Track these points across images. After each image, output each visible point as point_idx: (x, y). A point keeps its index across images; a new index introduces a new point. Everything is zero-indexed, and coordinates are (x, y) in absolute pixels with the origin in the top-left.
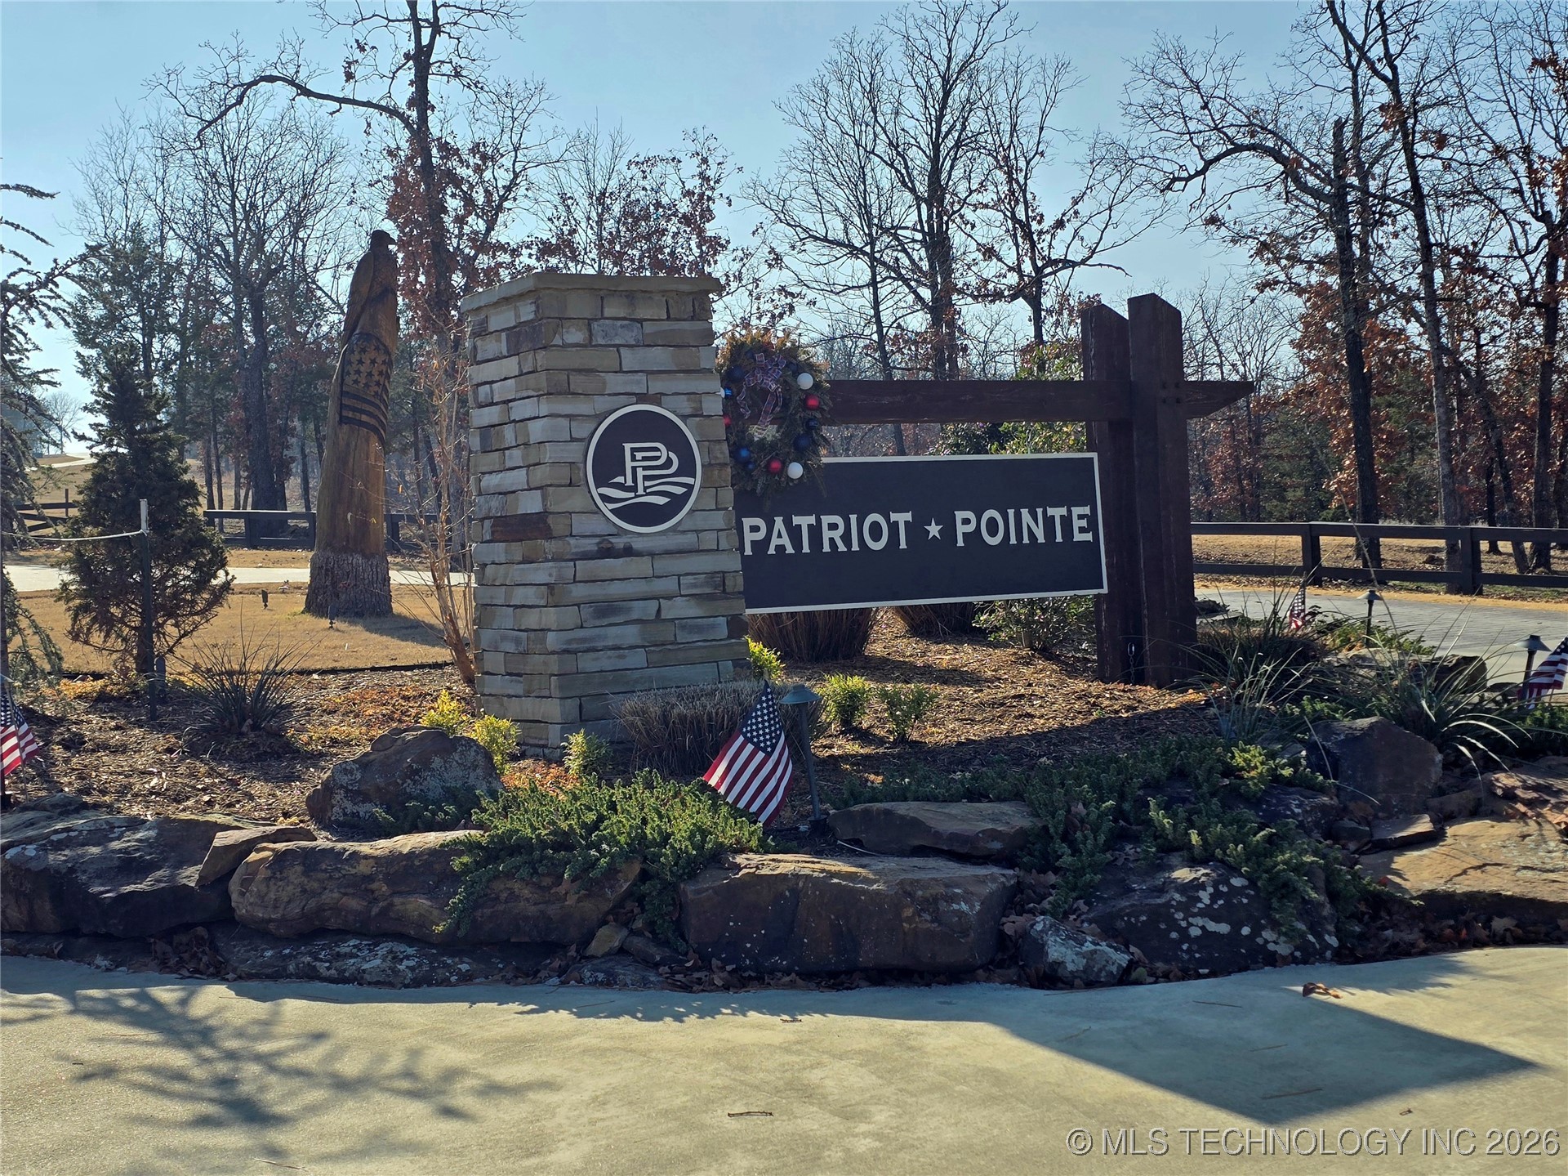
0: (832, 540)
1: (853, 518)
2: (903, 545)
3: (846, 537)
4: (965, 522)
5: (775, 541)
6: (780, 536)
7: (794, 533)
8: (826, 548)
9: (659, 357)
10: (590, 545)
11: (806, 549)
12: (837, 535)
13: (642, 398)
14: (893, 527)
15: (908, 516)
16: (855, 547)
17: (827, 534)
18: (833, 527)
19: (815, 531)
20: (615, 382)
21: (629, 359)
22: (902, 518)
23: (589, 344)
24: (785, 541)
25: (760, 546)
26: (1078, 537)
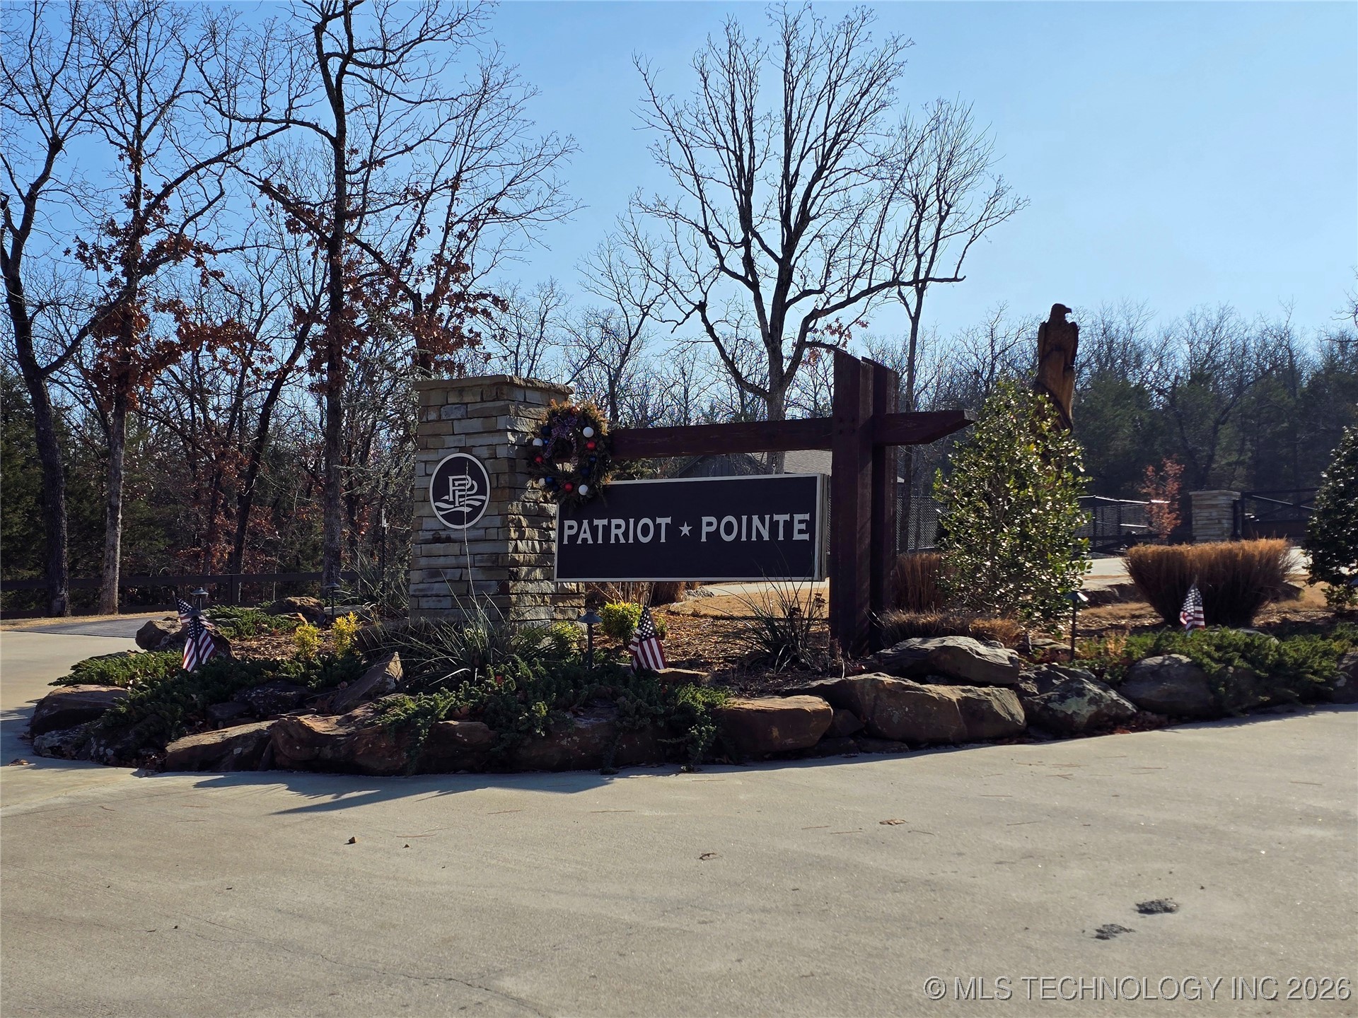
0: (616, 536)
1: (632, 521)
2: (663, 540)
3: (626, 534)
4: (708, 524)
5: (582, 536)
6: (585, 532)
7: (594, 530)
8: (613, 541)
9: (476, 424)
10: (429, 535)
11: (600, 541)
12: (620, 532)
13: (462, 450)
14: (658, 527)
15: (669, 520)
16: (631, 541)
17: (614, 531)
18: (618, 527)
19: (607, 529)
20: (450, 441)
21: (458, 427)
22: (664, 521)
23: (439, 420)
24: (588, 536)
25: (573, 538)
26: (797, 537)
